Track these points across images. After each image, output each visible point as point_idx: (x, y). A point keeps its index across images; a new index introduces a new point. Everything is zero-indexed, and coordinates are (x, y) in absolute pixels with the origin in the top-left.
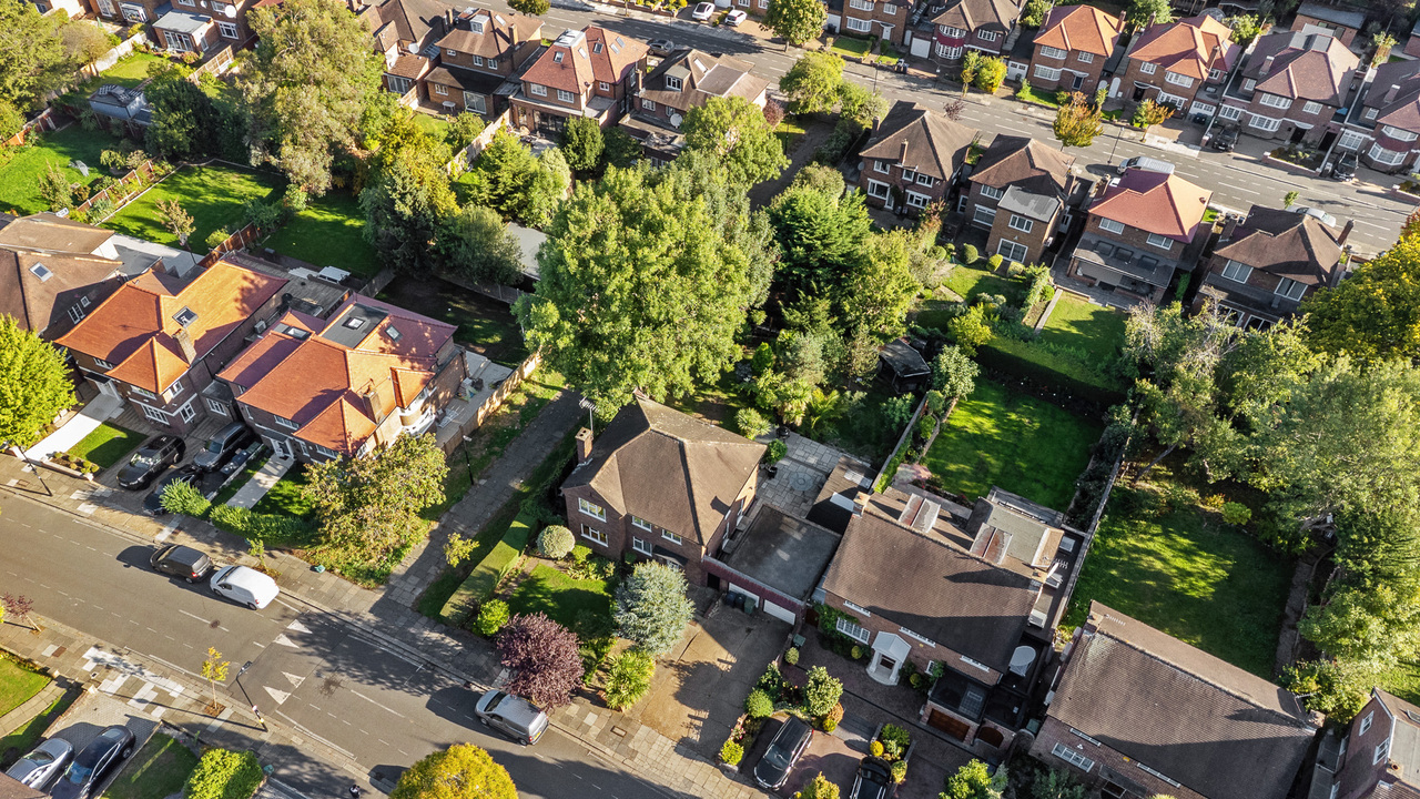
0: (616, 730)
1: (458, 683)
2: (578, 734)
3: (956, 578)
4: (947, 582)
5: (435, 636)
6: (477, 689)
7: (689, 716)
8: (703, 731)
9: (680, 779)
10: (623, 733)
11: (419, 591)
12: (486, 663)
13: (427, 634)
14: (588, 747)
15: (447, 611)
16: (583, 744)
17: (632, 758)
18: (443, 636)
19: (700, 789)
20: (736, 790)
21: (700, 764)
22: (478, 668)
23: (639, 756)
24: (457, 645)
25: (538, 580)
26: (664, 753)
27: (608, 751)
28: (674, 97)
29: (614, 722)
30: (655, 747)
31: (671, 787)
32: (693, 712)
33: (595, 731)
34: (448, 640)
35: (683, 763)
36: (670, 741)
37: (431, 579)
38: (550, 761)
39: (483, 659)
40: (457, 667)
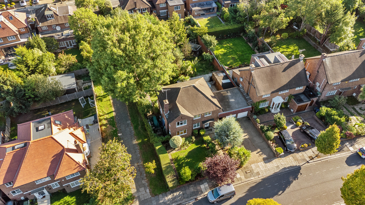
0: (247, 172)
1: (194, 201)
2: (240, 182)
3: (285, 70)
4: (283, 73)
5: (170, 197)
6: (200, 198)
7: (257, 153)
8: (264, 153)
9: (275, 168)
10: (250, 171)
11: (148, 190)
12: (194, 189)
13: (166, 198)
14: (246, 182)
15: (170, 185)
16: (245, 183)
17: (259, 174)
18: (172, 194)
19: (282, 166)
20: (288, 158)
21: (274, 160)
22: (193, 192)
23: (260, 172)
24: (180, 193)
25: (177, 158)
26: (264, 166)
27: (252, 178)
28: (53, 21)
29: (244, 171)
30: (260, 167)
31: (276, 172)
32: (256, 152)
33: (243, 177)
34: (175, 194)
35: (271, 164)
36: (262, 162)
37: (147, 184)
38: (244, 194)
39: (192, 189)
40: (187, 198)
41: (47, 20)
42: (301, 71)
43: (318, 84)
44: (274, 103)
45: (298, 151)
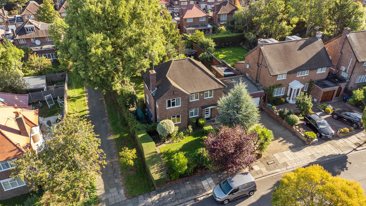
0: (269, 163)
1: (192, 203)
2: (261, 175)
3: (301, 48)
4: (299, 51)
5: (155, 198)
6: (202, 198)
7: (279, 142)
8: (288, 141)
9: (309, 157)
10: (273, 162)
11: (122, 191)
12: (192, 187)
13: (150, 200)
14: (270, 176)
16: (267, 176)
17: (287, 165)
18: (158, 195)
19: (318, 154)
20: (325, 146)
21: (305, 148)
22: (191, 191)
23: (288, 163)
24: (170, 192)
26: (292, 155)
27: (277, 171)
29: (265, 162)
30: (287, 156)
31: (311, 162)
33: (264, 169)
34: (163, 194)
35: (302, 153)
36: (288, 151)
37: (121, 183)
38: (269, 191)
39: (189, 187)
40: (182, 198)
41: (26, 33)
42: (321, 50)
43: (343, 68)
44: (292, 89)
45: (336, 137)
